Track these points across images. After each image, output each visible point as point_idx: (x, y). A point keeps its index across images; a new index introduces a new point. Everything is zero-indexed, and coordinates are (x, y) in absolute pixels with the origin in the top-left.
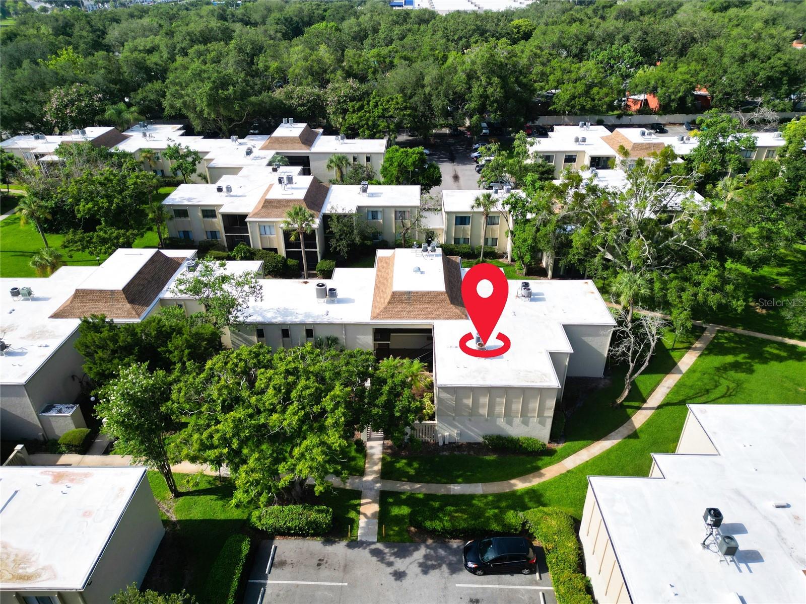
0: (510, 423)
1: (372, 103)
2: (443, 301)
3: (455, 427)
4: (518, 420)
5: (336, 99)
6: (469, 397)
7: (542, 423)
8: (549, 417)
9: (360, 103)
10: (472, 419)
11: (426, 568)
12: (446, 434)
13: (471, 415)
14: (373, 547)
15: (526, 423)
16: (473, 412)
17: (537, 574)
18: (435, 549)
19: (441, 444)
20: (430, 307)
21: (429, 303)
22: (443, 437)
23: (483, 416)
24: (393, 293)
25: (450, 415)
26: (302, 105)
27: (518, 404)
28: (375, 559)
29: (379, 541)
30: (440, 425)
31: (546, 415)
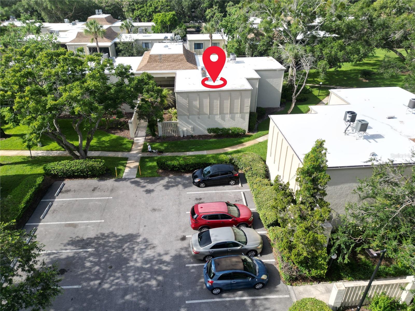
0: (223, 119)
2: (182, 60)
3: (190, 124)
4: (228, 117)
5: (128, 3)
6: (196, 100)
7: (243, 118)
8: (247, 113)
9: (142, 5)
10: (200, 117)
11: (167, 187)
12: (185, 129)
13: (199, 114)
14: (133, 180)
15: (233, 118)
16: (200, 112)
17: (240, 184)
18: (174, 179)
19: (182, 136)
20: (174, 64)
21: (174, 61)
22: (183, 132)
23: (207, 114)
24: (150, 55)
25: (185, 115)
26: (108, 6)
27: (227, 103)
28: (133, 185)
29: (137, 177)
30: (180, 123)
31: (245, 111)
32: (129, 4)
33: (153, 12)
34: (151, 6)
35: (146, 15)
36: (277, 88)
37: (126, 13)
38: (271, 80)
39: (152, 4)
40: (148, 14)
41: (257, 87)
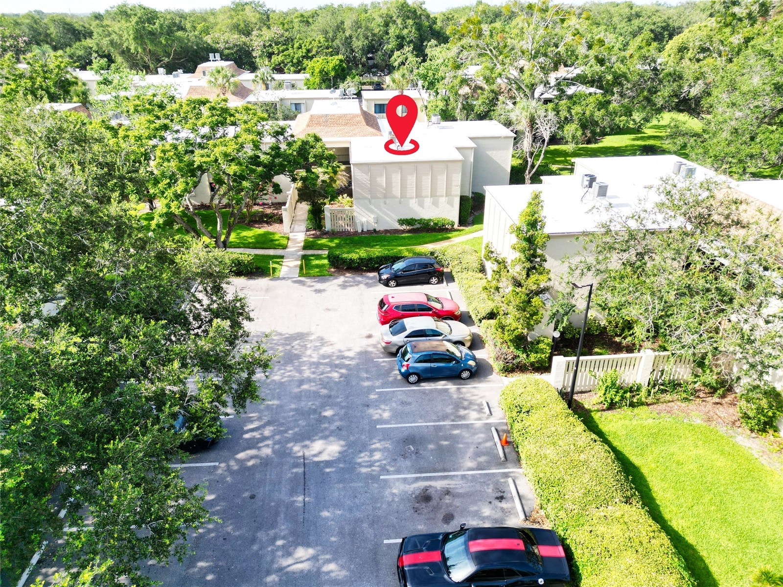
0: (421, 205)
1: (296, 45)
2: (358, 122)
3: (372, 212)
4: (428, 201)
5: (262, 43)
6: (381, 176)
7: (450, 203)
8: (456, 196)
9: (285, 47)
10: (387, 201)
11: (344, 286)
12: (364, 220)
13: (385, 197)
14: (295, 279)
15: (435, 204)
16: (387, 195)
17: (445, 283)
18: (353, 278)
19: (360, 231)
20: (347, 129)
21: (346, 124)
22: (362, 225)
23: (397, 198)
24: (311, 116)
25: (366, 198)
26: (229, 49)
27: (427, 181)
28: (296, 285)
29: (299, 276)
30: (358, 210)
31: (453, 193)
32: (264, 45)
33: (303, 57)
34: (300, 47)
35: (292, 61)
36: (503, 166)
37: (258, 60)
38: (494, 152)
39: (303, 45)
40: (295, 61)
41: (472, 160)
